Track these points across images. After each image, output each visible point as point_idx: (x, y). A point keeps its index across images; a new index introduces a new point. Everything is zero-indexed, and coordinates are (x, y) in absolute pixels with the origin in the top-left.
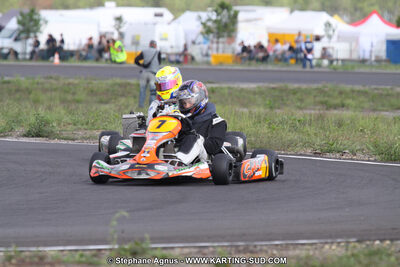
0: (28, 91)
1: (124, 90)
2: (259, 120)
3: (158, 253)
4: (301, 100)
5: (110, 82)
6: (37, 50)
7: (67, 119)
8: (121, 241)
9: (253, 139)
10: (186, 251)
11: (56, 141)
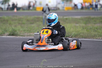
0: (7, 21)
1: (38, 20)
2: (83, 28)
4: (95, 21)
5: (33, 17)
6: (9, 7)
7: (21, 29)
9: (82, 34)
11: (19, 37)
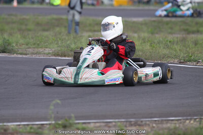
1: (58, 23)
2: (144, 41)
3: (80, 126)
4: (171, 28)
5: (49, 17)
7: (21, 41)
8: (56, 119)
9: (140, 53)
10: (98, 125)
11: (15, 55)
